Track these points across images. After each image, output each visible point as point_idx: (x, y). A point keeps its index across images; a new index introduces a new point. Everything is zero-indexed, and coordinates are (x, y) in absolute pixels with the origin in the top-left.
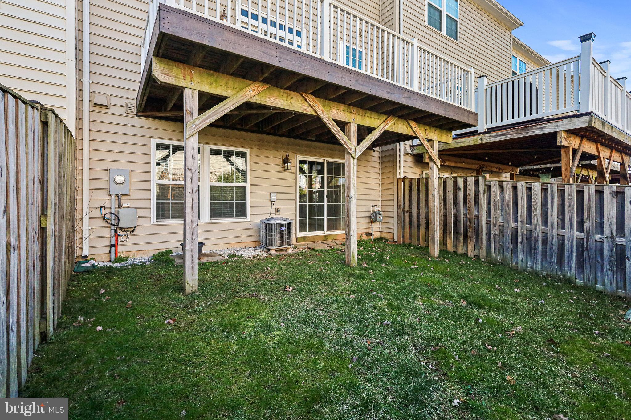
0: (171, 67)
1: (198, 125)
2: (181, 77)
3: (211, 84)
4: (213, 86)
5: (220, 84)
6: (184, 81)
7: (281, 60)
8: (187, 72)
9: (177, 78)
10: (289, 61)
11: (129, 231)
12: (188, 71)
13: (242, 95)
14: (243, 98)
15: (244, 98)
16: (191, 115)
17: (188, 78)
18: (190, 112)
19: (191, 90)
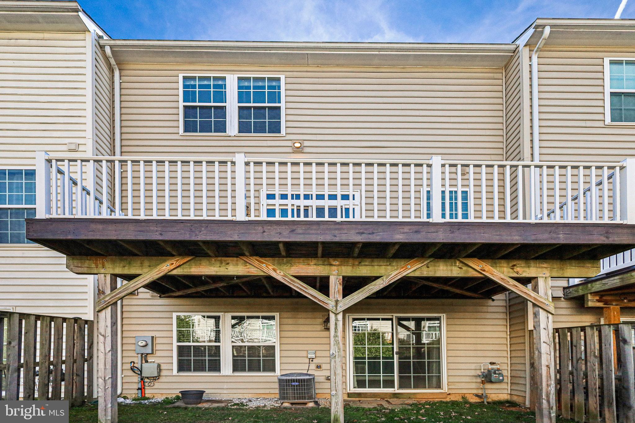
0: (83, 261)
1: (107, 301)
2: (93, 266)
3: (124, 267)
4: (126, 268)
5: (134, 265)
6: (96, 269)
7: (162, 233)
8: (99, 262)
9: (89, 268)
10: (175, 232)
11: (154, 379)
12: (100, 260)
13: (157, 270)
14: (158, 273)
15: (160, 273)
16: (103, 294)
17: (100, 266)
18: (103, 291)
19: (103, 275)
